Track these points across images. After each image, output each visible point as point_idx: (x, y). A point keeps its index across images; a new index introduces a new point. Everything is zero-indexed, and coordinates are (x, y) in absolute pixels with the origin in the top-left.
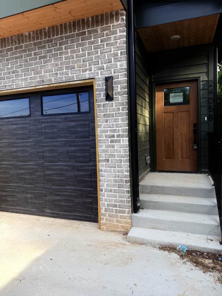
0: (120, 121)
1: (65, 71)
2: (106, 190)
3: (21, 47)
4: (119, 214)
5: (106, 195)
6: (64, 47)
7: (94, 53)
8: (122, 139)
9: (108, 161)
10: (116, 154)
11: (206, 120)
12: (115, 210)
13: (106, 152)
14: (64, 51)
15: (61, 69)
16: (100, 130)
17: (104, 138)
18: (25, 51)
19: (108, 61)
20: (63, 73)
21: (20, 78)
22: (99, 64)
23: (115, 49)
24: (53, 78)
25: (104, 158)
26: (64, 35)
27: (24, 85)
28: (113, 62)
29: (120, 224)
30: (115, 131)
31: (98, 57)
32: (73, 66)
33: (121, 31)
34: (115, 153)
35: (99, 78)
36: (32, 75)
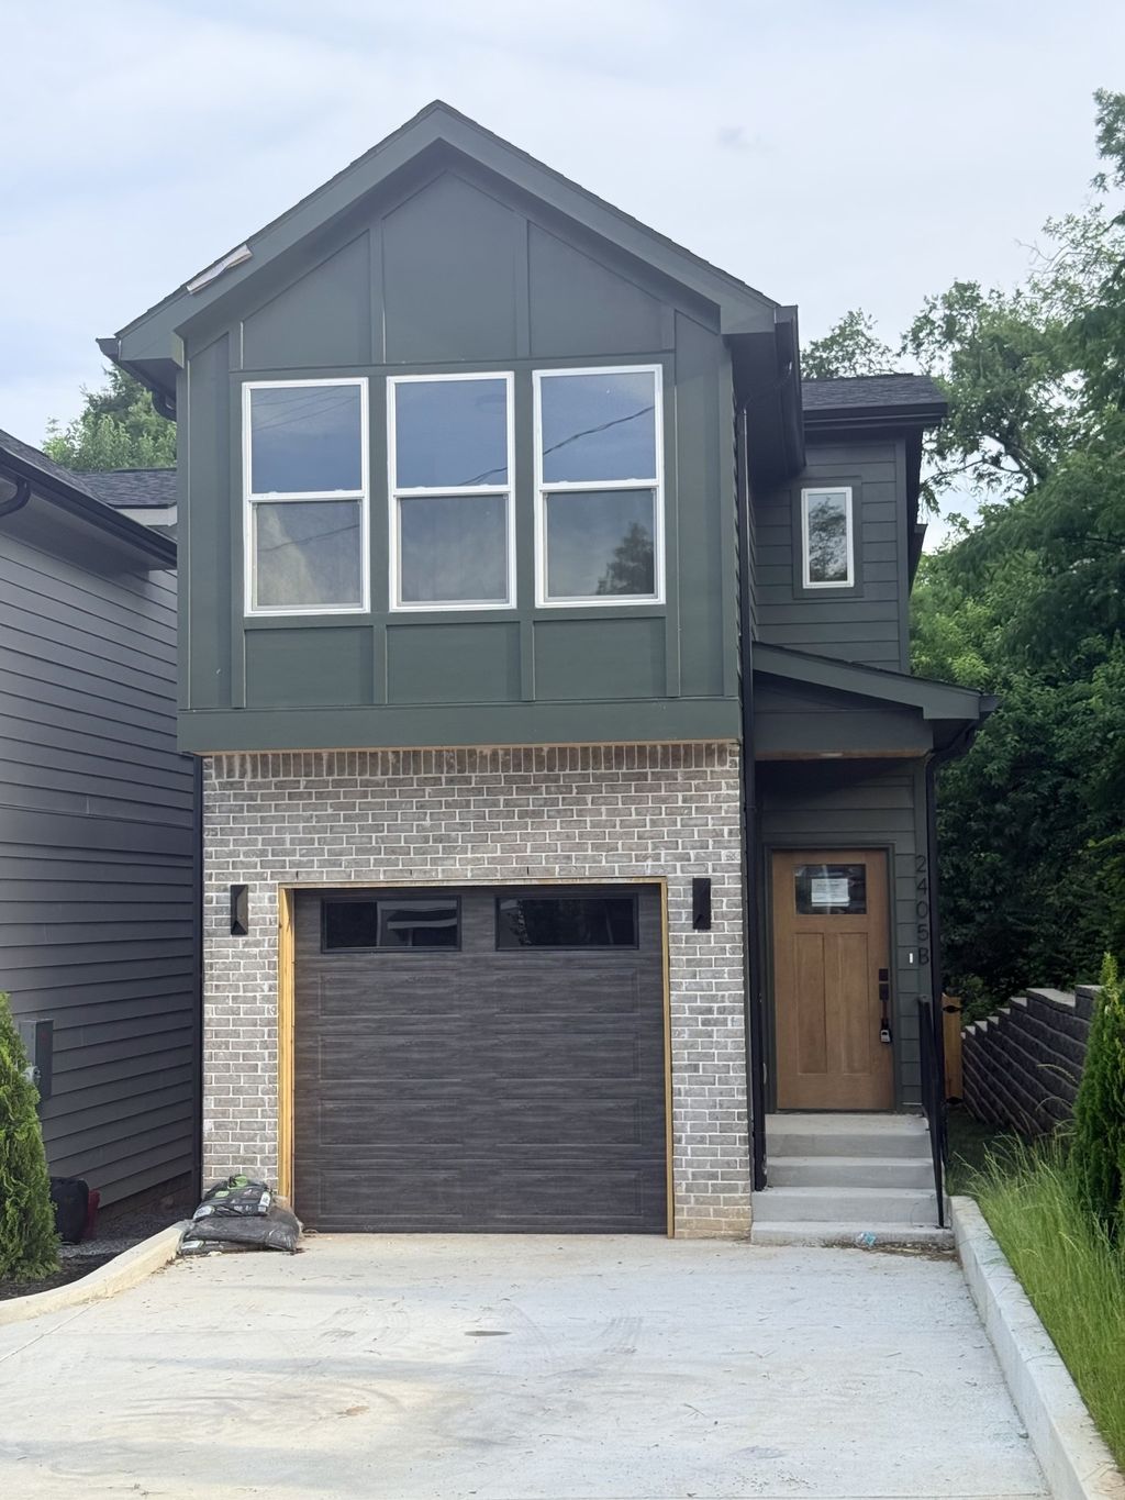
0: (726, 975)
1: (590, 852)
2: (690, 1140)
3: (468, 781)
4: (722, 1195)
5: (689, 1152)
6: (589, 798)
7: (666, 823)
8: (730, 1017)
9: (696, 1068)
10: (716, 1052)
11: (911, 961)
12: (712, 1185)
13: (692, 1047)
14: (590, 806)
15: (581, 847)
16: (677, 995)
17: (687, 1015)
18: (479, 792)
19: (698, 844)
20: (585, 857)
21: (458, 856)
22: (677, 849)
23: (717, 822)
24: (557, 866)
25: (686, 1062)
26: (591, 771)
27: (469, 875)
28: (710, 847)
29: (723, 1219)
30: (713, 999)
31: (677, 833)
32: (612, 846)
33: (729, 787)
34: (713, 1051)
35: (677, 878)
36: (496, 852)
